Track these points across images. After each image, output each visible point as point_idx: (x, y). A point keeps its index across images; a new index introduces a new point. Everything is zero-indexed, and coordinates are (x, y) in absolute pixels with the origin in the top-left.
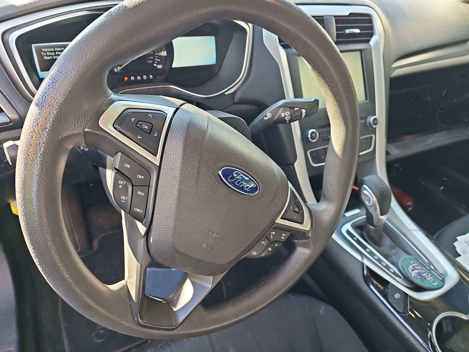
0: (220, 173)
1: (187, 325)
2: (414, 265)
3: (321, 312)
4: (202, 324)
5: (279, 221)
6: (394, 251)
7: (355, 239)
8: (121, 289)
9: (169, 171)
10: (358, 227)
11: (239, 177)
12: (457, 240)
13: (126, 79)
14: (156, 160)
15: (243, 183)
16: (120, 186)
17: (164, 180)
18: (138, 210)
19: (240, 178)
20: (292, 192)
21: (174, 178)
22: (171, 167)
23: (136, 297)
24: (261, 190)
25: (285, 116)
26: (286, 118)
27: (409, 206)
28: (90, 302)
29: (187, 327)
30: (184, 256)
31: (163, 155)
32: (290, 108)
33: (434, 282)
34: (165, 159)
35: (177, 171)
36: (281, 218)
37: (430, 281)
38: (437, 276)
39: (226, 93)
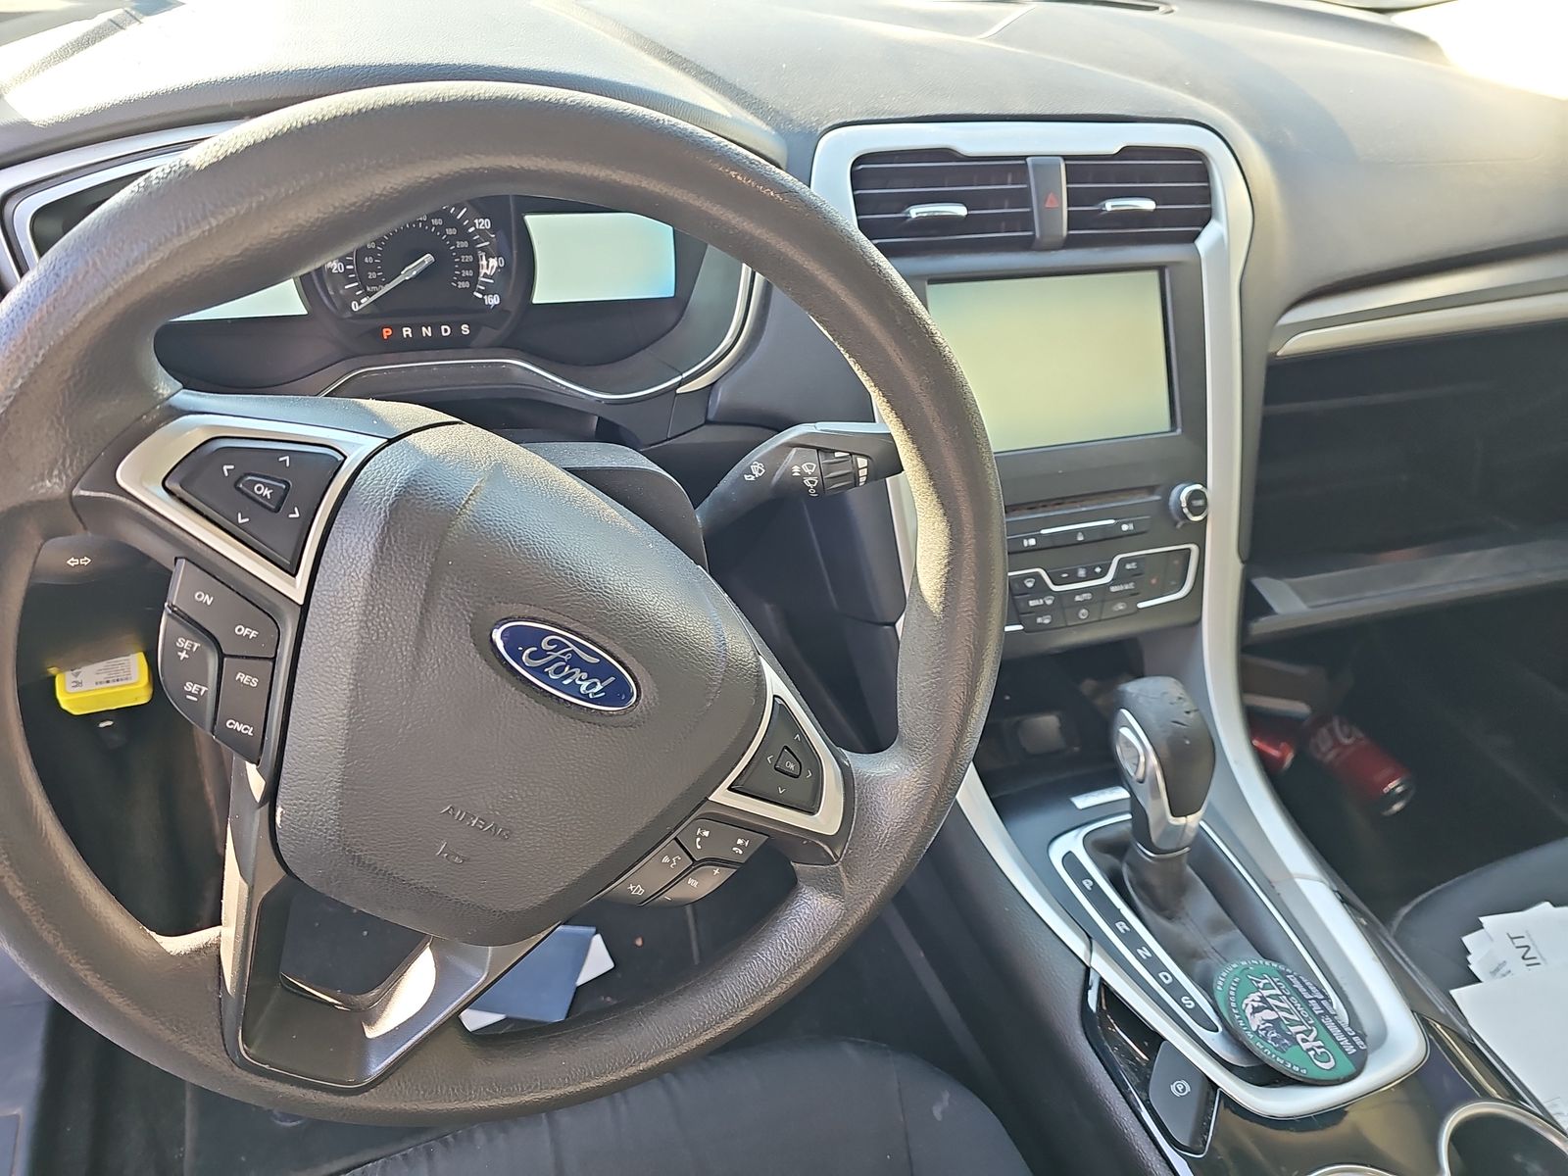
0: (497, 635)
1: (402, 1084)
2: (1266, 993)
3: (937, 1112)
4: (453, 1090)
5: (721, 795)
6: (1218, 940)
7: (1088, 884)
8: (198, 951)
9: (331, 622)
10: (1107, 848)
11: (563, 654)
12: (1480, 926)
13: (387, 332)
14: (296, 589)
15: (574, 673)
16: (183, 655)
17: (314, 648)
18: (240, 728)
19: (565, 657)
20: (782, 710)
21: (342, 644)
22: (335, 610)
23: (232, 983)
24: (646, 696)
25: (803, 475)
26: (806, 481)
27: (1394, 798)
28: (86, 976)
29: (401, 1092)
30: (377, 874)
31: (317, 573)
32: (819, 449)
33: (1325, 1058)
34: (319, 586)
35: (350, 624)
36: (730, 789)
37: (1312, 1053)
38: (1340, 1038)
39: (678, 391)
